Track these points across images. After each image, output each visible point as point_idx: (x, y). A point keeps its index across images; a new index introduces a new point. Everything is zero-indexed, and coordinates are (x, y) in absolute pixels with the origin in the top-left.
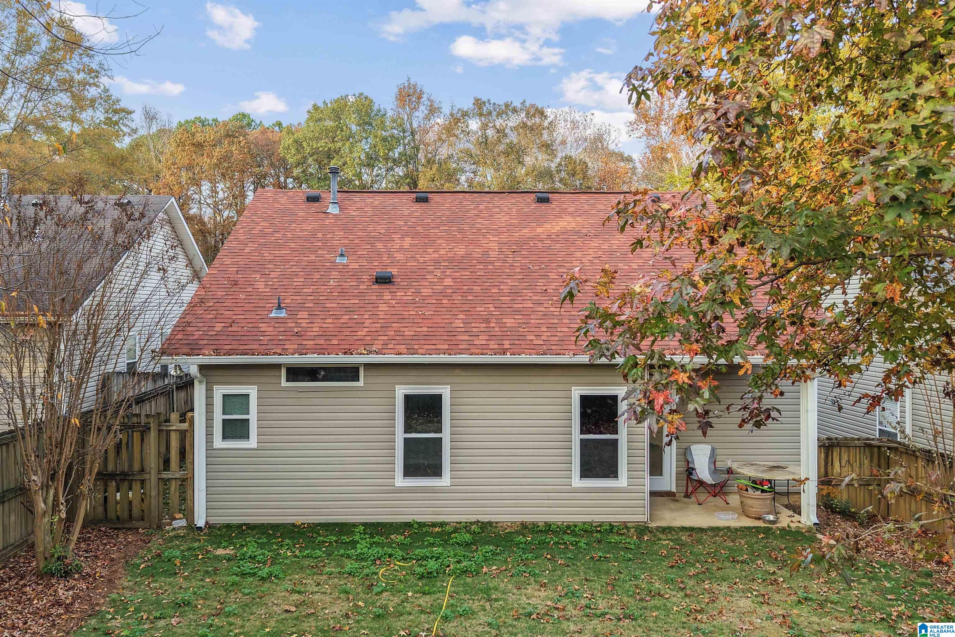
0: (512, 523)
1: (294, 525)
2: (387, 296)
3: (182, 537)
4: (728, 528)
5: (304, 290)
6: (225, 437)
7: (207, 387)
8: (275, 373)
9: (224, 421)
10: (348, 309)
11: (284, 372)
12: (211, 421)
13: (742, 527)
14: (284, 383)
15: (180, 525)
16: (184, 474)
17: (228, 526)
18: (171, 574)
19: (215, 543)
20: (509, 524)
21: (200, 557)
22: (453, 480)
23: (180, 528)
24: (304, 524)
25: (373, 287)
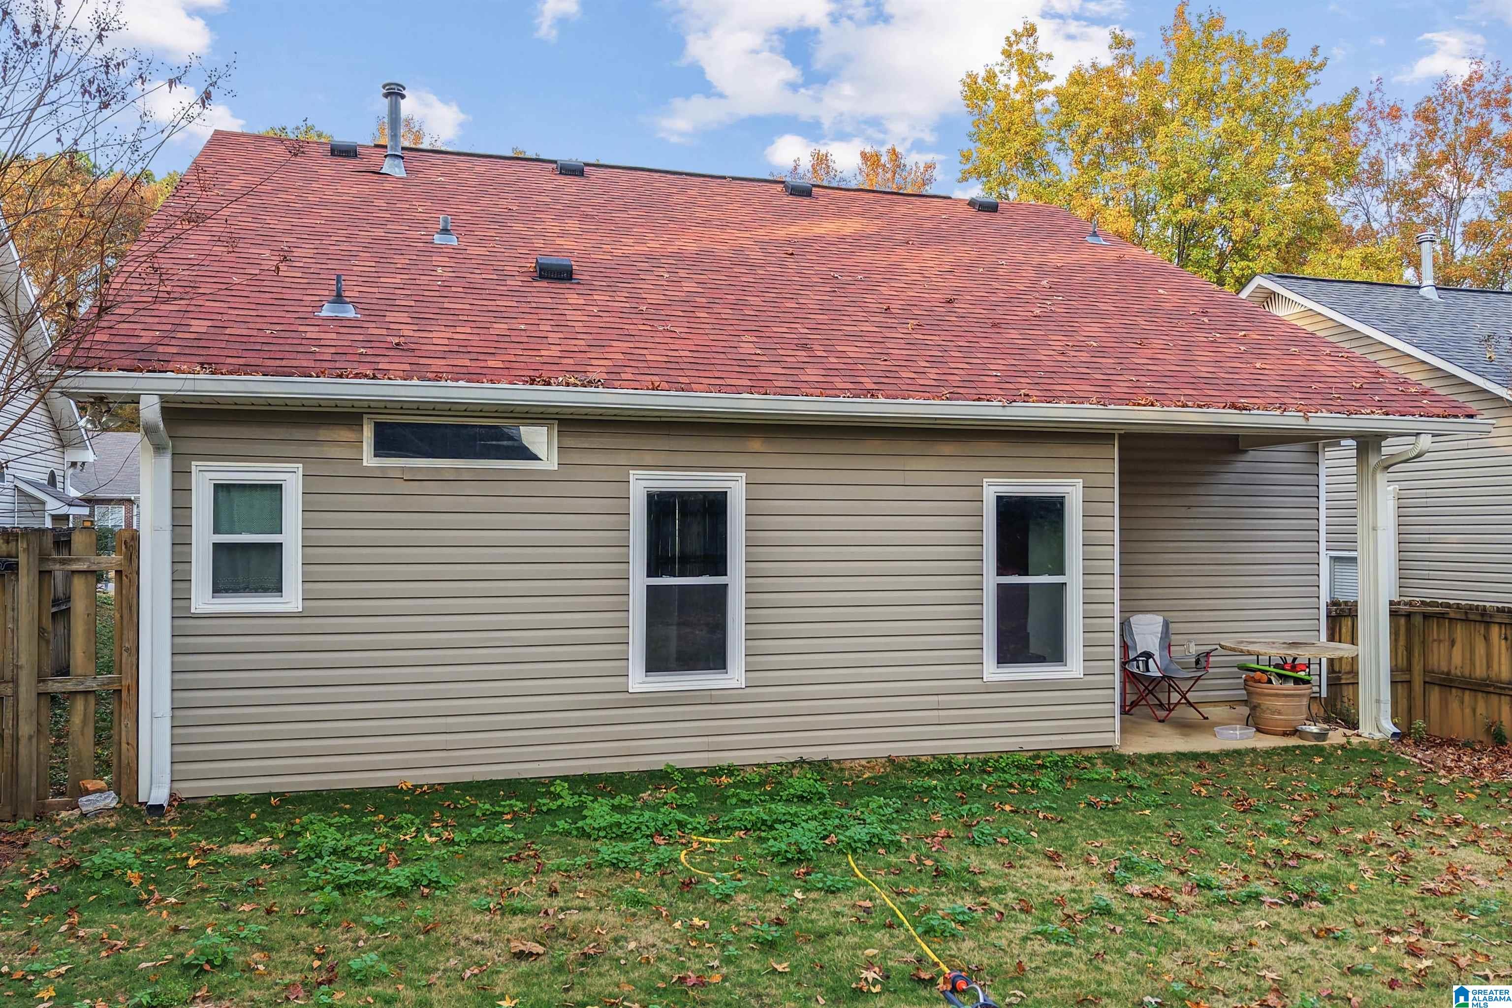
0: (869, 760)
1: (394, 789)
2: (574, 299)
3: (113, 830)
4: (1254, 750)
5: (382, 280)
6: (219, 588)
7: (173, 465)
8: (344, 434)
9: (216, 546)
10: (499, 315)
11: (368, 433)
12: (185, 548)
13: (1274, 748)
14: (369, 459)
15: (101, 805)
16: (111, 682)
17: (229, 801)
18: (126, 904)
19: (217, 835)
20: (864, 762)
21: (192, 862)
22: (751, 674)
23: (99, 813)
24: (421, 786)
25: (535, 284)
